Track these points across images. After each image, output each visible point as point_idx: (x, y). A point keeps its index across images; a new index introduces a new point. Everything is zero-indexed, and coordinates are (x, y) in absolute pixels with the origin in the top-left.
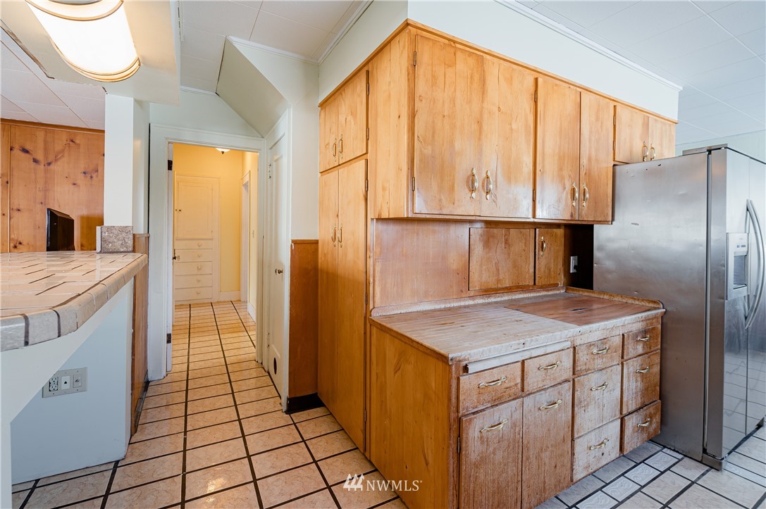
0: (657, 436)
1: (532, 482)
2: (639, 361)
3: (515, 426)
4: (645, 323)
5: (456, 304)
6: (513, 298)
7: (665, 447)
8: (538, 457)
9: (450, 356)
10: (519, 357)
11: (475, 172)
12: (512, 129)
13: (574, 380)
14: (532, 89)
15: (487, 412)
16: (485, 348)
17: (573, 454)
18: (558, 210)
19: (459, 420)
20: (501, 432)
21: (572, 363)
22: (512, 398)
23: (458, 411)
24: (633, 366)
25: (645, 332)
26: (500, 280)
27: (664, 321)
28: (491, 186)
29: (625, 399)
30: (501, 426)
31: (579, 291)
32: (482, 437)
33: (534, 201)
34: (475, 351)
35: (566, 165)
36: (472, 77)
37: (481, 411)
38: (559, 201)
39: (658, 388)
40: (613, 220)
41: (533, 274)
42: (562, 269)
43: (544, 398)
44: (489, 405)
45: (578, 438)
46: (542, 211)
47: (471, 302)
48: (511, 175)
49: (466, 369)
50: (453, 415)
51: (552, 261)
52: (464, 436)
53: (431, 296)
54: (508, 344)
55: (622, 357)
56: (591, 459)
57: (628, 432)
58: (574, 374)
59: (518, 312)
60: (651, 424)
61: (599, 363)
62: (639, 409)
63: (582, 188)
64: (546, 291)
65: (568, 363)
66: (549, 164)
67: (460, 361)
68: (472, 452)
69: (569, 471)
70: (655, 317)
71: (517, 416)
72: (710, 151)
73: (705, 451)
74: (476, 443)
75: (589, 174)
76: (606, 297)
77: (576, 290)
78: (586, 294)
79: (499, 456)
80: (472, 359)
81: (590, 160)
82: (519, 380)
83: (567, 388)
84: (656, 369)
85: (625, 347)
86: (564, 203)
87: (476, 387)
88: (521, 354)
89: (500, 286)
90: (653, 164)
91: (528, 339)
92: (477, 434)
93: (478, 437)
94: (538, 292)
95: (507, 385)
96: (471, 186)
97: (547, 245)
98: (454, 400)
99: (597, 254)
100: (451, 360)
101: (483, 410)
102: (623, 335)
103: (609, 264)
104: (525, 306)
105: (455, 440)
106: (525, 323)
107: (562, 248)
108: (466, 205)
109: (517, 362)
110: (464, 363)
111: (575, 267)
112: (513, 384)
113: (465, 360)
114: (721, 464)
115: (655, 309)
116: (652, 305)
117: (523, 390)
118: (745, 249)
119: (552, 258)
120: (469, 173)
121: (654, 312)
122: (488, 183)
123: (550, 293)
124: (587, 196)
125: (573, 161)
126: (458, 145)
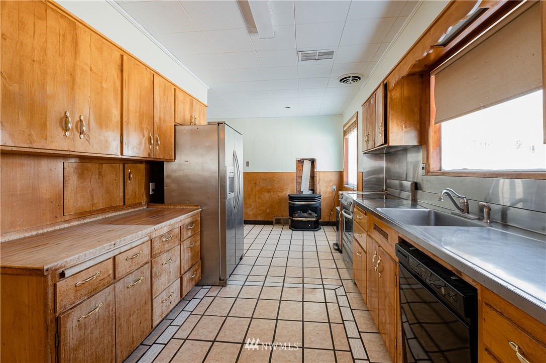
0: (200, 281)
1: (123, 341)
2: (190, 240)
3: (109, 306)
4: (192, 218)
5: (50, 229)
6: (107, 216)
7: (203, 285)
8: (128, 321)
9: (46, 268)
10: (111, 255)
11: (68, 114)
12: (102, 87)
13: (151, 261)
14: (119, 62)
15: (84, 303)
16: (82, 254)
17: (152, 310)
18: (140, 151)
19: (57, 320)
20: (97, 314)
21: (150, 251)
22: (106, 286)
23: (55, 312)
24: (186, 244)
25: (192, 223)
26: (94, 204)
27: (202, 215)
28: (85, 129)
29: (182, 265)
30: (97, 310)
31: (156, 205)
32: (79, 325)
33: (122, 142)
34: (72, 258)
35: (144, 120)
36: (64, 36)
37: (78, 305)
38: (140, 144)
39: (199, 254)
40: (175, 159)
41: (123, 197)
42: (144, 192)
43: (130, 279)
44: (86, 298)
45: (155, 298)
46: (128, 150)
47: (66, 225)
48: (102, 121)
49: (62, 275)
50: (50, 317)
51: (137, 187)
52: (62, 330)
53: (19, 225)
54: (101, 247)
55: (180, 240)
56: (164, 308)
57: (184, 284)
58: (151, 257)
59: (110, 226)
60: (196, 275)
61: (167, 246)
62: (190, 268)
63: (155, 137)
64: (133, 208)
65: (147, 251)
66: (132, 119)
67: (56, 270)
68: (71, 340)
69: (150, 322)
70: (197, 214)
71: (111, 298)
72: (219, 124)
73: (220, 279)
74: (74, 331)
75: (159, 128)
76: (172, 207)
77: (154, 205)
78: (160, 207)
79: (96, 333)
80: (68, 266)
81: (160, 119)
82: (111, 272)
83: (147, 267)
84: (198, 243)
85: (182, 234)
86: (144, 146)
87: (73, 286)
88: (112, 252)
89: (94, 209)
90: (195, 127)
91: (118, 240)
92: (75, 323)
93: (76, 326)
94: (127, 209)
95: (101, 278)
96: (64, 126)
97: (133, 176)
98: (50, 304)
99: (166, 180)
100: (47, 270)
101: (81, 303)
102: (180, 227)
103: (173, 186)
104: (117, 220)
105: (53, 337)
106: (116, 231)
107: (144, 178)
108: (59, 142)
109: (109, 259)
110: (61, 271)
111: (153, 190)
112: (106, 275)
113: (61, 267)
114: (226, 282)
115: (197, 209)
116: (195, 208)
117: (114, 278)
118: (233, 174)
119: (137, 185)
120: (63, 115)
121: (196, 211)
122: (82, 126)
123: (136, 209)
124: (159, 142)
125: (148, 119)
126: (50, 89)
